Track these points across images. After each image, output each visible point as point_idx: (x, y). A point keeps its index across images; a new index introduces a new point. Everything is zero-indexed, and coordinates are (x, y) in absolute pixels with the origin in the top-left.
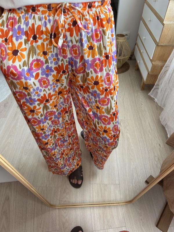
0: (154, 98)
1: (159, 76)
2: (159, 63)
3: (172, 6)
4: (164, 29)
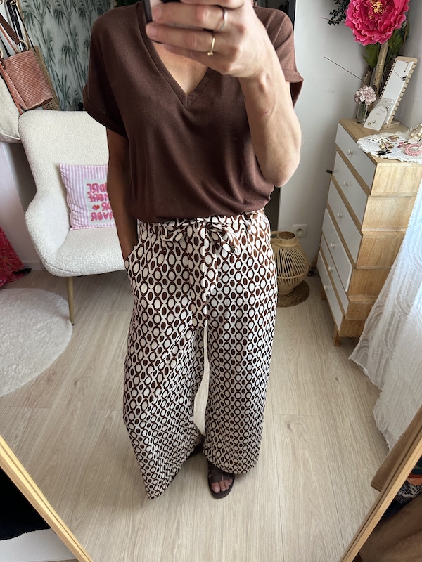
0: (362, 366)
1: (366, 323)
2: (362, 300)
3: (372, 205)
4: (364, 242)
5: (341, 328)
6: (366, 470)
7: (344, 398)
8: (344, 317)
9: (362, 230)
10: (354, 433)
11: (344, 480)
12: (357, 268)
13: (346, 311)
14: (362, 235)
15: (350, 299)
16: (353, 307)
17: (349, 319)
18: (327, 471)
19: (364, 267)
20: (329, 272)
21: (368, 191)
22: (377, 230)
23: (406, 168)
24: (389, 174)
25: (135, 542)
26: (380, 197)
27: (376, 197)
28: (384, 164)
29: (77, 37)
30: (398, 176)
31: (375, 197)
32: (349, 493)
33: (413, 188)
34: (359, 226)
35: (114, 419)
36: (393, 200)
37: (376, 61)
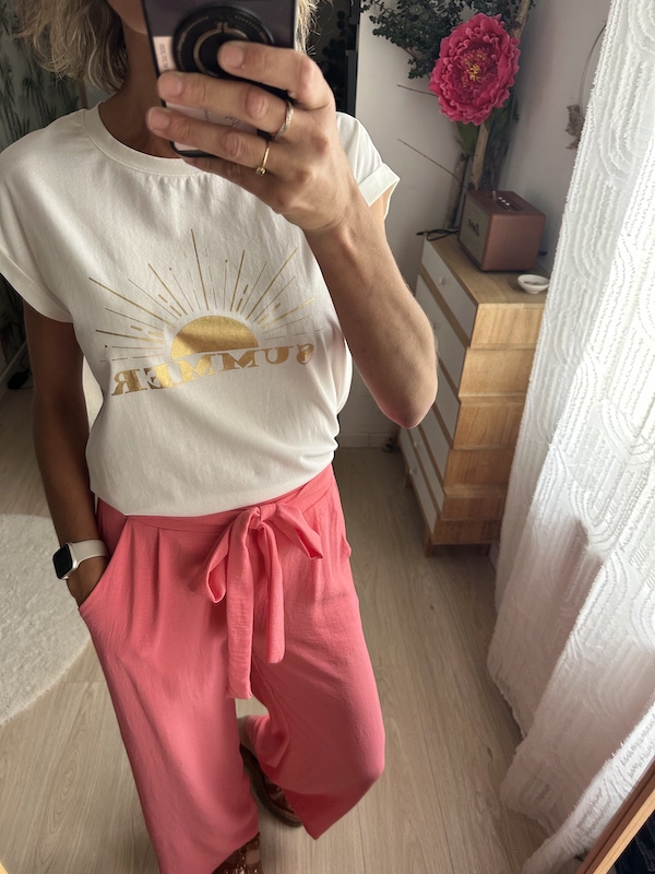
3: (474, 361)
4: (462, 413)
5: (435, 531)
6: (477, 739)
7: (442, 634)
8: (438, 516)
9: (460, 395)
10: (459, 687)
12: (455, 447)
13: (441, 508)
14: (460, 402)
15: (446, 492)
16: (451, 503)
17: (445, 520)
19: (464, 447)
20: (415, 450)
21: (466, 342)
22: (480, 395)
23: (517, 310)
24: (496, 318)
26: (483, 350)
27: (478, 350)
28: (488, 306)
29: (10, 74)
30: (507, 322)
31: (476, 350)
33: (528, 337)
34: (456, 391)
36: (501, 354)
37: (473, 149)
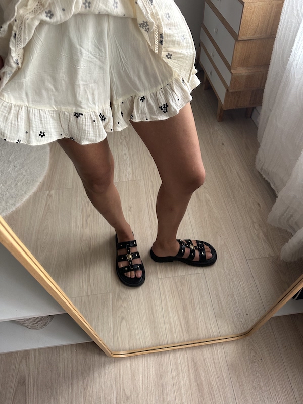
4: (245, 11)
5: (225, 102)
6: (252, 199)
7: (229, 156)
8: (227, 91)
10: (240, 177)
11: (237, 208)
12: (240, 39)
13: (229, 85)
14: (243, 3)
15: (233, 72)
16: (235, 79)
17: (231, 91)
18: (224, 204)
19: (245, 38)
25: (89, 274)
32: (241, 216)
35: (53, 196)
